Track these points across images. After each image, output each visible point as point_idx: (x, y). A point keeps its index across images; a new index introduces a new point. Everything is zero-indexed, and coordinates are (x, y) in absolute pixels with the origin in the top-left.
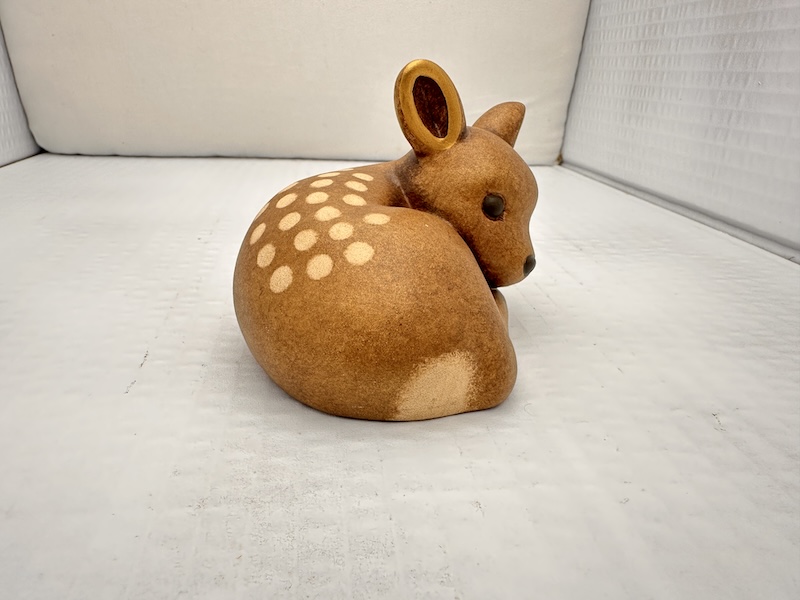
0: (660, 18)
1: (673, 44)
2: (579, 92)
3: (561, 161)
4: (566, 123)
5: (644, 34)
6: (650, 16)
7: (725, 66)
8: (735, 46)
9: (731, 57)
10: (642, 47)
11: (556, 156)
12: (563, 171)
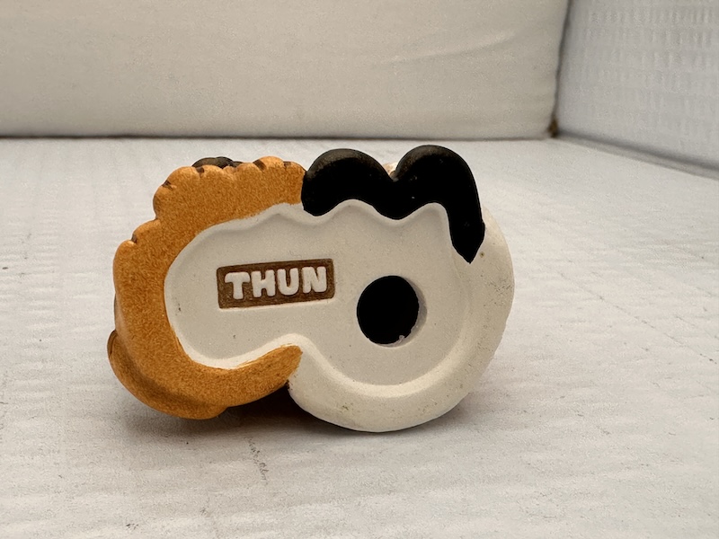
3: (555, 131)
4: (559, 73)
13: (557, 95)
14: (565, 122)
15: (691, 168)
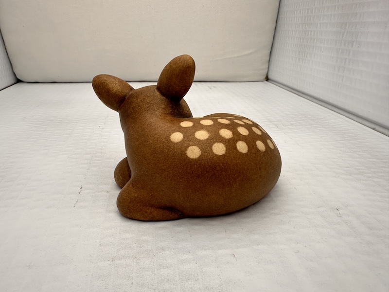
0: (312, 13)
3: (267, 79)
4: (269, 61)
5: (305, 20)
8: (347, 28)
9: (345, 33)
10: (304, 26)
11: (265, 76)
12: (268, 84)
13: (268, 68)
14: (270, 77)
15: (299, 94)
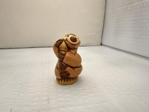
0: (120, 17)
1: (124, 21)
2: (104, 31)
3: (101, 45)
4: (102, 37)
5: (117, 20)
6: (118, 17)
7: (137, 25)
8: (139, 21)
9: (138, 24)
10: (117, 22)
11: (100, 44)
12: (102, 46)
15: (118, 50)
